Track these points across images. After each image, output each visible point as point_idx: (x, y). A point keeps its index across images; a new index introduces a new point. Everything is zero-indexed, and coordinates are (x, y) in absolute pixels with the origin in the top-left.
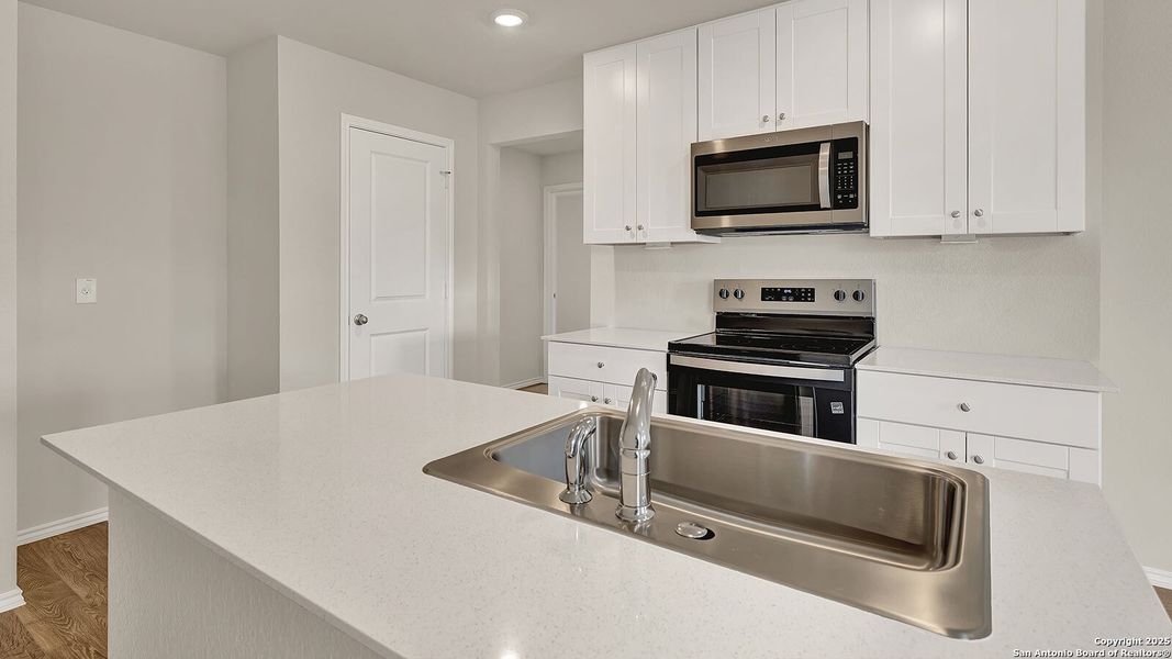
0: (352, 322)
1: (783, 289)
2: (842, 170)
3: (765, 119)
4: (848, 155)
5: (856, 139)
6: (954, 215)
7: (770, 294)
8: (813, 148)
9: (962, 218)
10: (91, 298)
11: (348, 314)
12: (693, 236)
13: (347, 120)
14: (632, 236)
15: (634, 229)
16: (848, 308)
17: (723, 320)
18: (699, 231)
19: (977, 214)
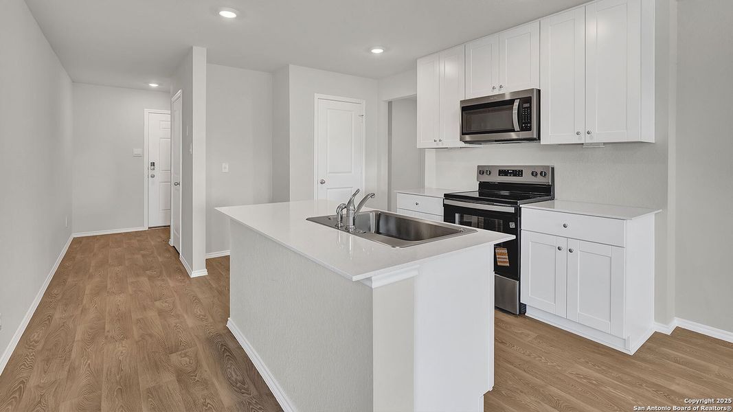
0: (319, 183)
1: (508, 170)
2: (525, 112)
3: (494, 88)
4: (527, 105)
5: (531, 97)
6: (578, 134)
7: (503, 172)
8: (511, 102)
9: (582, 135)
10: (227, 170)
11: (317, 179)
12: (463, 145)
13: (317, 96)
14: (437, 144)
15: (438, 141)
16: (539, 180)
17: (483, 186)
18: (466, 142)
19: (588, 133)
